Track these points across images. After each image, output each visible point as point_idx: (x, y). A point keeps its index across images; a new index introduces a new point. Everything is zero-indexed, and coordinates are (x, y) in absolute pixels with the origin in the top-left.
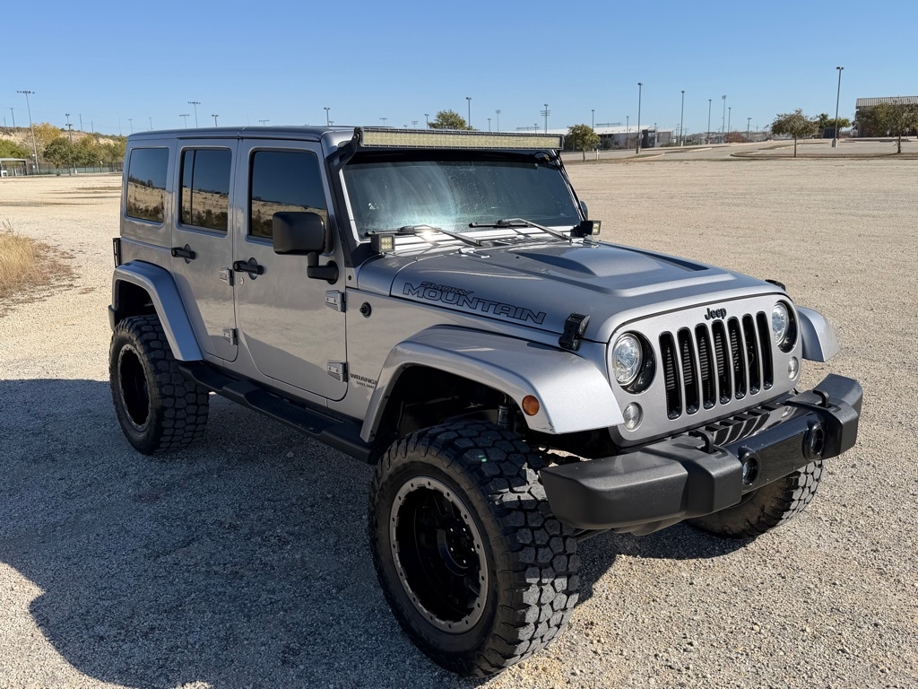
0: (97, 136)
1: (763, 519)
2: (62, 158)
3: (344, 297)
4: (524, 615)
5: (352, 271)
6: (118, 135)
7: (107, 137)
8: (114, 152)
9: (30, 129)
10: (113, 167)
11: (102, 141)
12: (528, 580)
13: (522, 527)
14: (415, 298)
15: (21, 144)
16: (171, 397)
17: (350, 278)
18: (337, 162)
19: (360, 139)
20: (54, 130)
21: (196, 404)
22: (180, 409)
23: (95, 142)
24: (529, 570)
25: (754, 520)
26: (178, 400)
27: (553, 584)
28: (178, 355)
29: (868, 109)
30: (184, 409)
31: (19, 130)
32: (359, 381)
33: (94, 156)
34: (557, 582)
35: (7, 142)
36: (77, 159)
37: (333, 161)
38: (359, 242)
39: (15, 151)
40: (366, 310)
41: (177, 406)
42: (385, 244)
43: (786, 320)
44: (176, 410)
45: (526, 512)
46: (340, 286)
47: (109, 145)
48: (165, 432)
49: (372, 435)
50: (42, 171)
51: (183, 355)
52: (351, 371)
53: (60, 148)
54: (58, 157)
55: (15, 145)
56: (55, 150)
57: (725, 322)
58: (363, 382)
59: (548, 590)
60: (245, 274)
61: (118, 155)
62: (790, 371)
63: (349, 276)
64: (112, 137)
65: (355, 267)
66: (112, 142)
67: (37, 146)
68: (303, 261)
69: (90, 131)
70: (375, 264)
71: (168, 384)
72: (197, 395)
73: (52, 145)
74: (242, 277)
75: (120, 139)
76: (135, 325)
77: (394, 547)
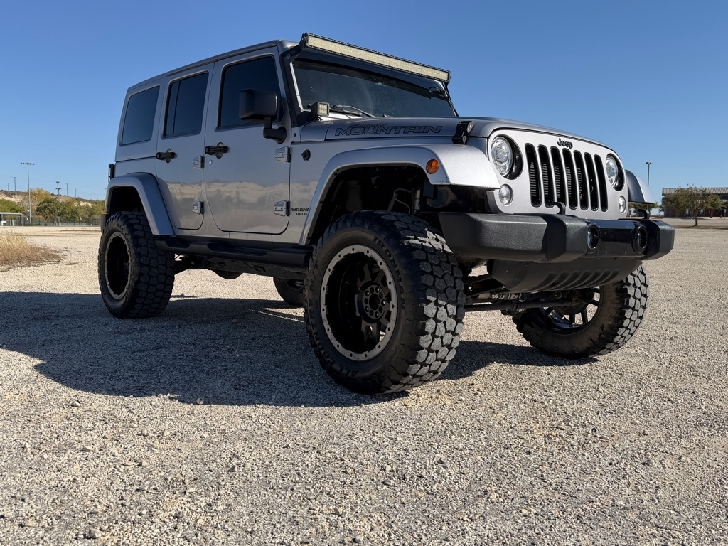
0: (79, 200)
1: (602, 336)
2: (51, 212)
3: (289, 150)
4: (424, 324)
5: (296, 130)
6: (95, 200)
7: (86, 201)
8: (91, 212)
9: (28, 193)
10: (89, 222)
11: (82, 204)
12: (428, 297)
13: (424, 261)
14: (344, 137)
15: (19, 203)
16: (147, 265)
17: (295, 135)
18: (288, 57)
19: (307, 40)
20: (46, 194)
21: (165, 274)
22: (153, 277)
23: (77, 204)
24: (428, 290)
25: (596, 338)
26: (152, 269)
27: (446, 307)
28: (155, 231)
29: (671, 196)
30: (156, 277)
31: (18, 193)
32: (298, 212)
33: (75, 213)
34: (449, 306)
35: (8, 201)
36: (61, 214)
37: (286, 56)
38: (302, 110)
39: (13, 208)
40: (307, 155)
41: (151, 274)
42: (322, 109)
43: (615, 170)
44: (150, 277)
45: (427, 252)
46: (287, 144)
47: (87, 207)
48: (140, 294)
49: (308, 238)
50: (34, 223)
51: (159, 231)
52: (292, 206)
53: (49, 205)
54: (47, 211)
55: (14, 203)
56: (46, 207)
57: (572, 151)
58: (301, 212)
59: (442, 311)
60: (214, 157)
61: (94, 214)
62: (620, 206)
63: (294, 133)
64: (91, 201)
65: (299, 126)
66: (90, 205)
67: (31, 206)
68: (260, 130)
69: (73, 195)
70: (314, 124)
71: (146, 256)
72: (167, 268)
73: (44, 202)
74: (210, 159)
75: (96, 202)
76: (122, 216)
77: (324, 289)
